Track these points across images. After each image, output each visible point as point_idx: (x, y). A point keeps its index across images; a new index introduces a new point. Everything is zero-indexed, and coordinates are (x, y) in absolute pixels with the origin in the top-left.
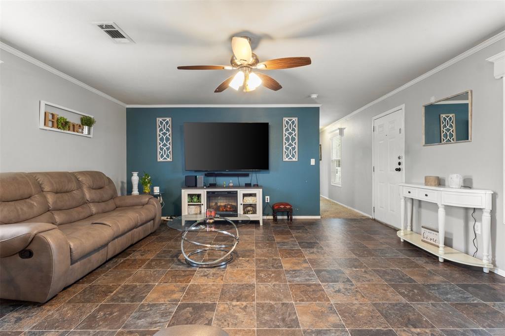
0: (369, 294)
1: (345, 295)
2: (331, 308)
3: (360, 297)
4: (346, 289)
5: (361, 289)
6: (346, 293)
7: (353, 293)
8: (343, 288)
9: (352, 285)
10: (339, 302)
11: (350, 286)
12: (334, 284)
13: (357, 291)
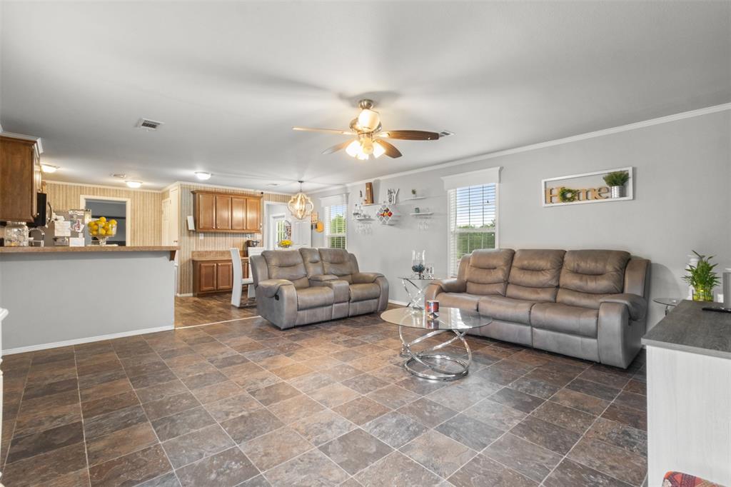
0: (291, 438)
1: (319, 423)
2: (326, 404)
3: (301, 428)
4: (323, 432)
5: (301, 442)
6: (318, 426)
7: (310, 430)
8: (326, 431)
9: (317, 443)
10: (322, 412)
11: (320, 441)
12: (341, 432)
13: (306, 435)
